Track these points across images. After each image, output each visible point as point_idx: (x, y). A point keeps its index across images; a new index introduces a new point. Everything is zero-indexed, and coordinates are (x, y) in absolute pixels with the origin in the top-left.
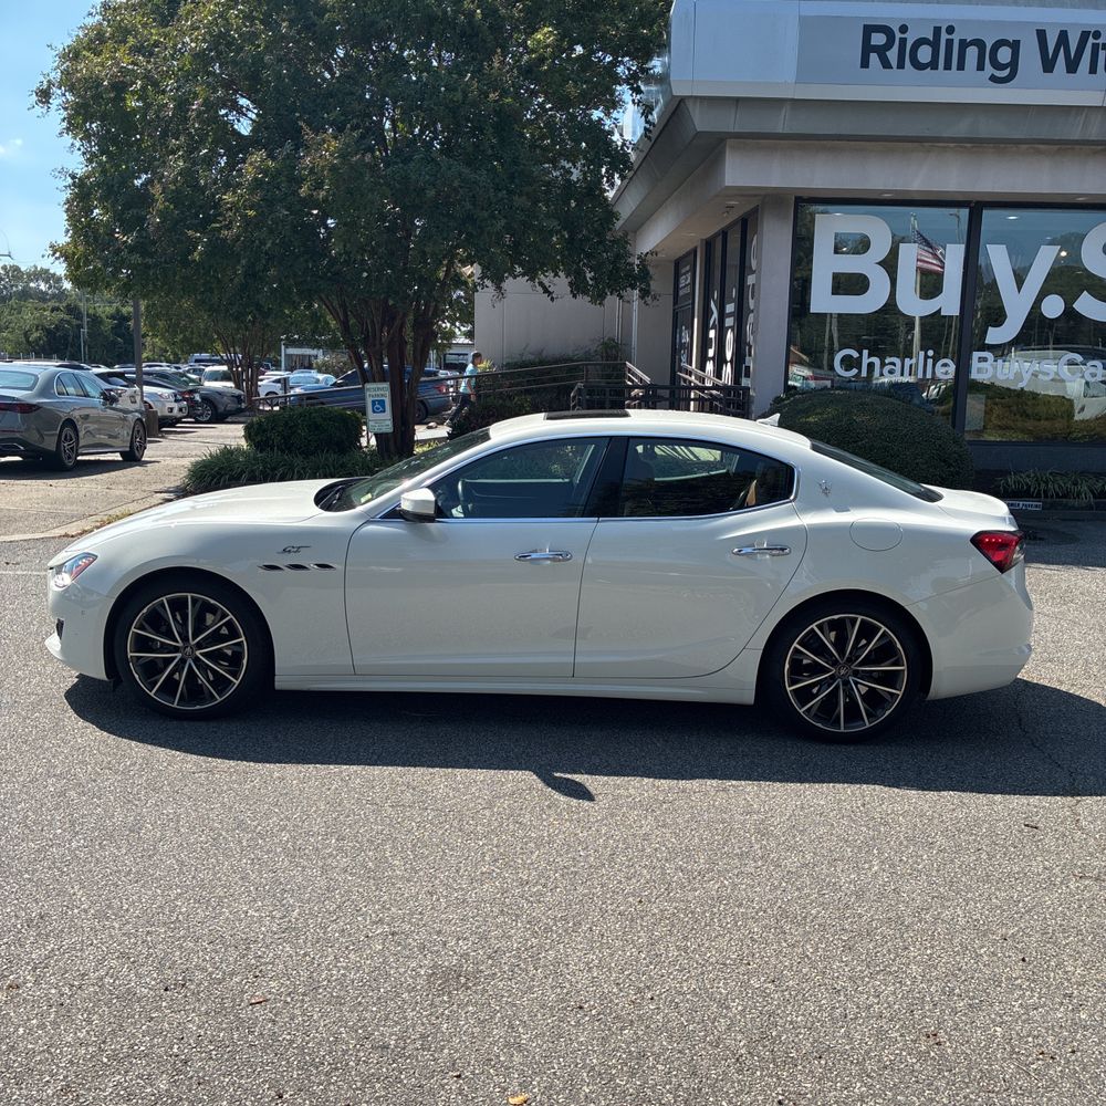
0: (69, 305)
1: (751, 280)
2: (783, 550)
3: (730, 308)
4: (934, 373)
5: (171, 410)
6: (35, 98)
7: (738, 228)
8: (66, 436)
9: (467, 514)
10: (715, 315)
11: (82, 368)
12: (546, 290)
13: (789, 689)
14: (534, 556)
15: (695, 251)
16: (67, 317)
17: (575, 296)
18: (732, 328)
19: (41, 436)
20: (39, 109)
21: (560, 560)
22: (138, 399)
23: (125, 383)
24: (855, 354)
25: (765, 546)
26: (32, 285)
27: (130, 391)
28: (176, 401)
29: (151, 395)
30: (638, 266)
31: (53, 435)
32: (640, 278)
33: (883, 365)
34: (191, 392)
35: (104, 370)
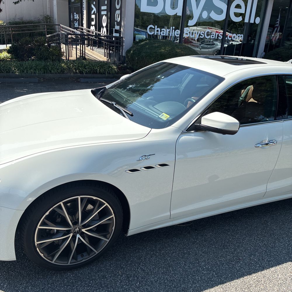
3: (104, 7)
4: (174, 34)
10: (95, 10)
18: (106, 15)
24: (153, 27)
33: (161, 31)
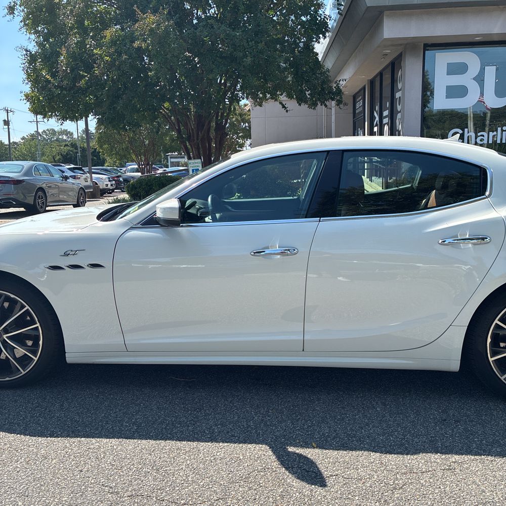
0: (72, 143)
1: (398, 95)
2: (483, 239)
3: (386, 113)
5: (107, 185)
6: (6, 11)
7: (389, 70)
8: (39, 196)
9: (214, 220)
10: (377, 119)
11: (61, 166)
12: (284, 107)
13: (491, 360)
14: (267, 251)
15: (364, 88)
16: (71, 149)
17: (300, 105)
18: (387, 124)
19: (25, 196)
20: (10, 17)
21: (288, 255)
22: (89, 180)
23: (82, 172)
24: (460, 131)
25: (467, 237)
26: (60, 137)
27: (84, 176)
28: (109, 181)
29: (97, 178)
30: (335, 87)
31: (32, 196)
32: (337, 95)
33: (476, 137)
34: (118, 177)
35: (72, 166)
